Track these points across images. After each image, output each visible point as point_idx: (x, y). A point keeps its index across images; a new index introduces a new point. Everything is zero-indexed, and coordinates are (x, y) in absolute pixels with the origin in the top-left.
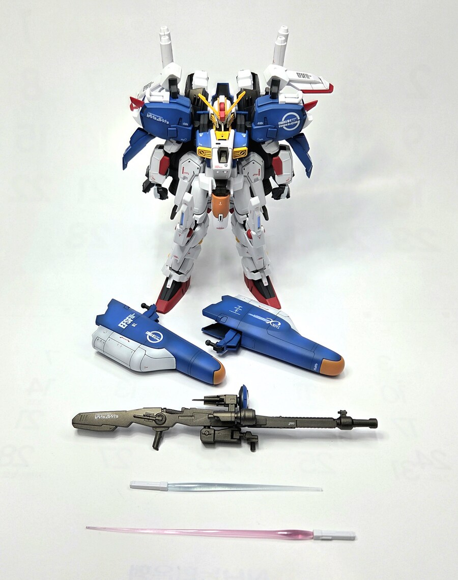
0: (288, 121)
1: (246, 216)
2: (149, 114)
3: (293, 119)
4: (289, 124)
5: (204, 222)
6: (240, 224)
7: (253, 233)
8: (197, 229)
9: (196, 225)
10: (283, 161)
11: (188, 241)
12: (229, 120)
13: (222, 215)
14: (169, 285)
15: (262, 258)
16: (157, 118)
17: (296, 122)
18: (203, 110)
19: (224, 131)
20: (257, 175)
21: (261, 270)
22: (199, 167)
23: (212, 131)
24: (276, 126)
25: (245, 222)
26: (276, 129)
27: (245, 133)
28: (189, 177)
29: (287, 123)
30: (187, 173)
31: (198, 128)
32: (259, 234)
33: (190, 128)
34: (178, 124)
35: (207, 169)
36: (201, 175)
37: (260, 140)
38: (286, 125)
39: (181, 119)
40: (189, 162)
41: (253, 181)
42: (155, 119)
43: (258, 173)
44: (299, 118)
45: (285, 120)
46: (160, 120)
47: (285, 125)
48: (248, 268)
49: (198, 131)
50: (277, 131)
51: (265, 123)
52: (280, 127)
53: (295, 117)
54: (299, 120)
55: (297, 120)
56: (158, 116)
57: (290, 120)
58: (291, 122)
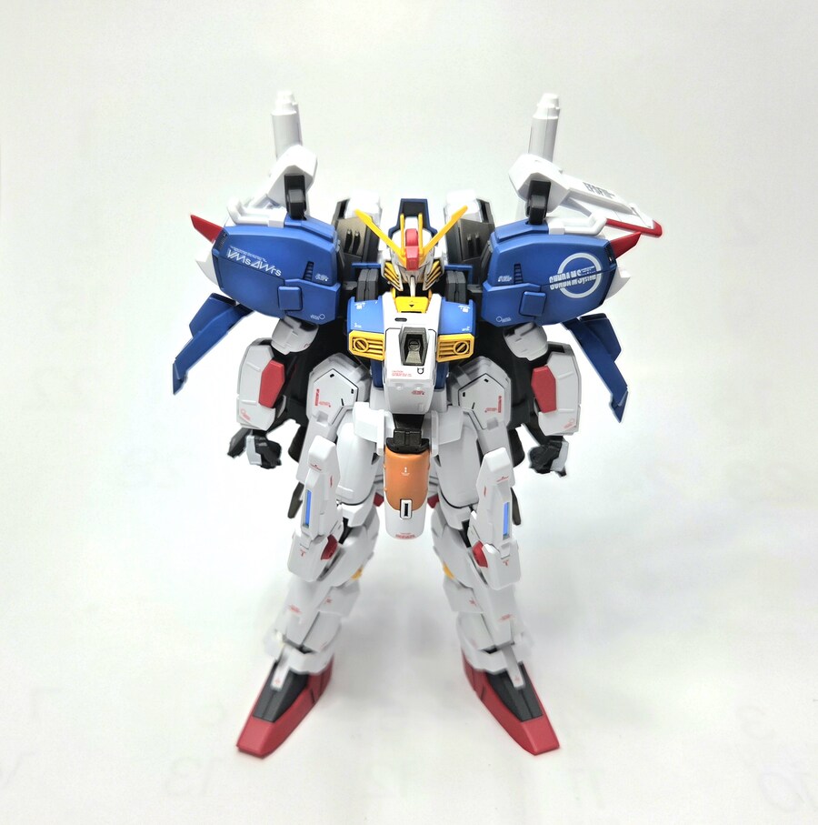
0: (574, 274)
1: (468, 509)
2: (232, 250)
3: (585, 270)
4: (575, 282)
5: (367, 524)
6: (453, 530)
7: (488, 550)
8: (349, 542)
9: (348, 532)
10: (558, 377)
11: (326, 570)
12: (428, 271)
13: (409, 502)
14: (279, 681)
15: (508, 617)
16: (253, 260)
17: (593, 277)
18: (367, 261)
19: (416, 295)
20: (494, 409)
21: (507, 647)
22: (355, 389)
23: (388, 297)
24: (544, 287)
25: (466, 524)
26: (543, 294)
27: (467, 303)
28: (331, 413)
29: (571, 279)
30: (326, 404)
31: (354, 293)
32: (505, 553)
33: (335, 288)
34: (304, 279)
35: (374, 391)
36: (360, 407)
37: (504, 321)
38: (569, 283)
39: (310, 264)
40: (332, 376)
41: (485, 426)
42: (248, 262)
43: (497, 406)
44: (599, 268)
45: (565, 271)
46: (259, 265)
47: (565, 284)
48: (474, 643)
49: (353, 298)
50: (546, 299)
51: (517, 279)
52: (552, 287)
53: (590, 263)
54: (599, 272)
55: (594, 272)
56: (254, 256)
57: (579, 271)
58: (581, 277)
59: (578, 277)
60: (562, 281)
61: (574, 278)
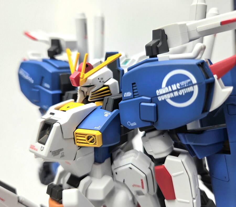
0: (174, 87)
3: (183, 83)
4: (176, 94)
10: (173, 174)
17: (190, 89)
20: (138, 186)
24: (154, 98)
26: (153, 105)
29: (173, 91)
33: (52, 92)
34: (41, 85)
37: (132, 124)
38: (172, 95)
39: (43, 78)
41: (134, 193)
43: (140, 184)
44: (194, 81)
45: (167, 85)
50: (156, 108)
51: (135, 94)
52: (160, 99)
53: (187, 78)
54: (195, 84)
55: (191, 84)
57: (178, 85)
58: (181, 89)
60: (166, 93)
61: (175, 91)
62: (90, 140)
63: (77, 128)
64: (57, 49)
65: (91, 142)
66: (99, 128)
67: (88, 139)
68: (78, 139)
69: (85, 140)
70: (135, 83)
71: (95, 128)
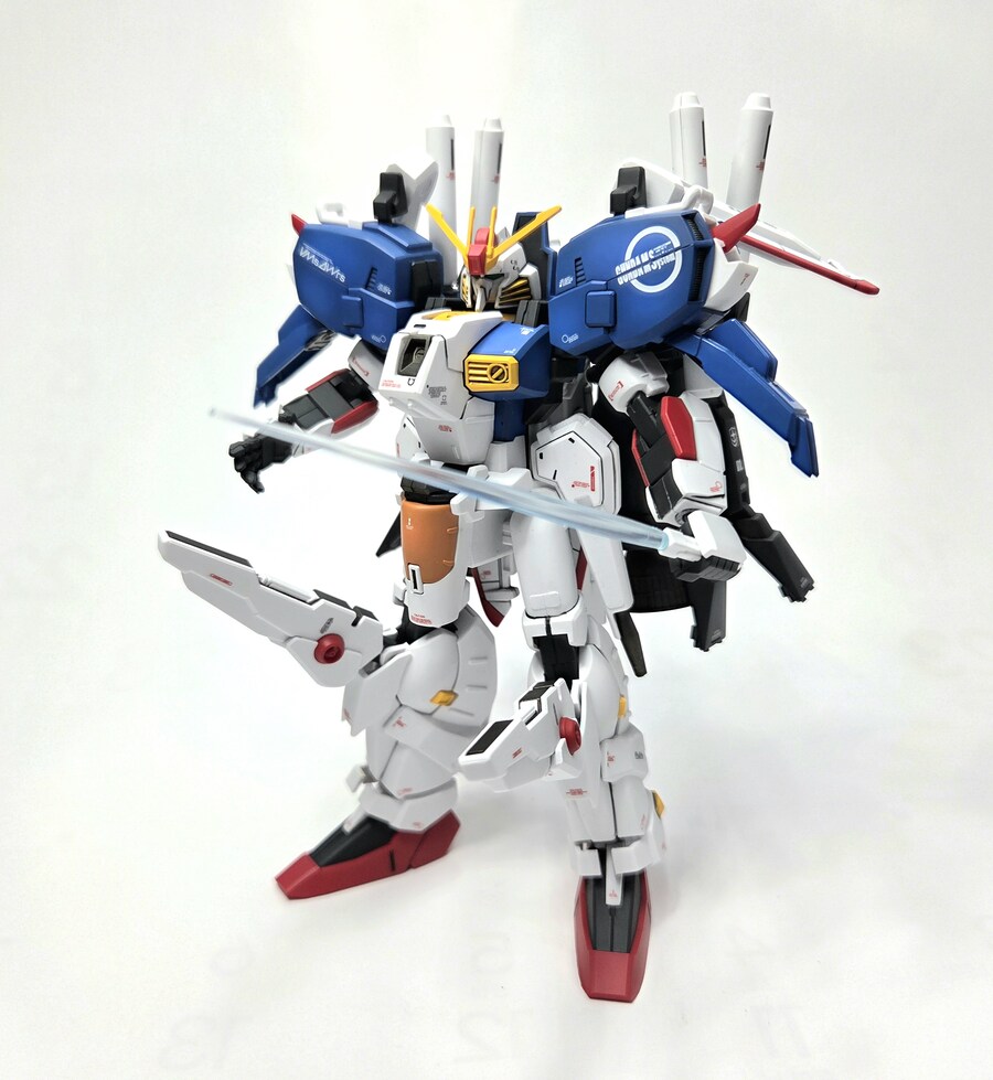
0: (645, 257)
2: (305, 248)
3: (658, 249)
16: (320, 260)
17: (669, 258)
24: (611, 283)
26: (610, 293)
29: (642, 265)
33: (397, 305)
34: (365, 287)
39: (371, 270)
40: (404, 426)
42: (316, 262)
44: (677, 244)
45: (633, 256)
46: (325, 267)
47: (636, 274)
50: (614, 298)
51: (579, 279)
52: (621, 281)
53: (663, 239)
54: (677, 249)
55: (671, 250)
56: (322, 256)
57: (651, 252)
58: (654, 260)
59: (651, 261)
60: (631, 270)
61: (646, 263)
62: (495, 376)
63: (469, 354)
64: (394, 197)
65: (497, 379)
66: (514, 351)
67: (492, 374)
68: (471, 375)
69: (486, 376)
70: (580, 259)
71: (506, 352)
